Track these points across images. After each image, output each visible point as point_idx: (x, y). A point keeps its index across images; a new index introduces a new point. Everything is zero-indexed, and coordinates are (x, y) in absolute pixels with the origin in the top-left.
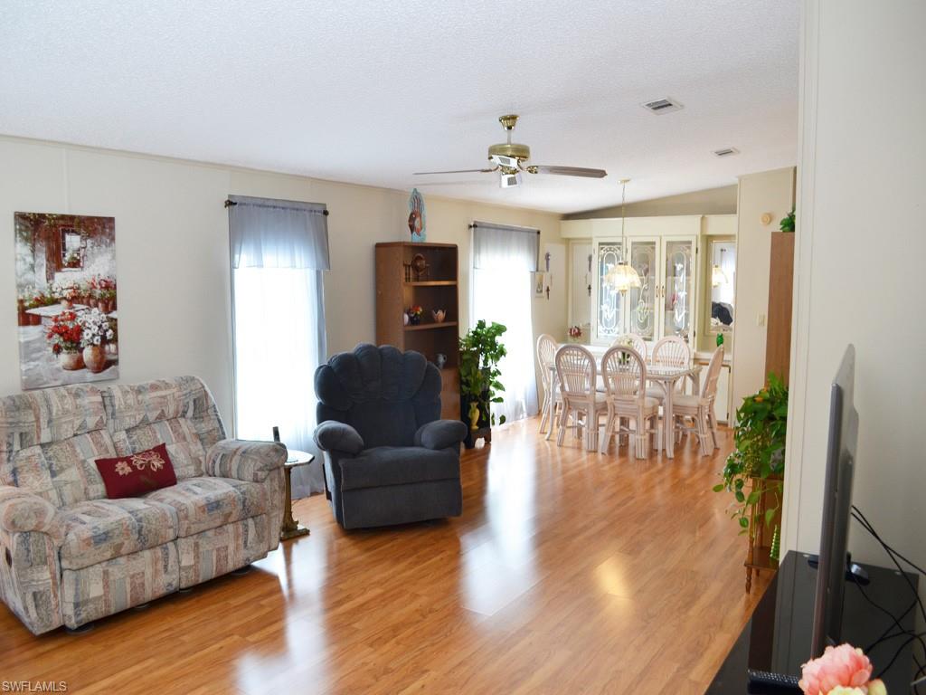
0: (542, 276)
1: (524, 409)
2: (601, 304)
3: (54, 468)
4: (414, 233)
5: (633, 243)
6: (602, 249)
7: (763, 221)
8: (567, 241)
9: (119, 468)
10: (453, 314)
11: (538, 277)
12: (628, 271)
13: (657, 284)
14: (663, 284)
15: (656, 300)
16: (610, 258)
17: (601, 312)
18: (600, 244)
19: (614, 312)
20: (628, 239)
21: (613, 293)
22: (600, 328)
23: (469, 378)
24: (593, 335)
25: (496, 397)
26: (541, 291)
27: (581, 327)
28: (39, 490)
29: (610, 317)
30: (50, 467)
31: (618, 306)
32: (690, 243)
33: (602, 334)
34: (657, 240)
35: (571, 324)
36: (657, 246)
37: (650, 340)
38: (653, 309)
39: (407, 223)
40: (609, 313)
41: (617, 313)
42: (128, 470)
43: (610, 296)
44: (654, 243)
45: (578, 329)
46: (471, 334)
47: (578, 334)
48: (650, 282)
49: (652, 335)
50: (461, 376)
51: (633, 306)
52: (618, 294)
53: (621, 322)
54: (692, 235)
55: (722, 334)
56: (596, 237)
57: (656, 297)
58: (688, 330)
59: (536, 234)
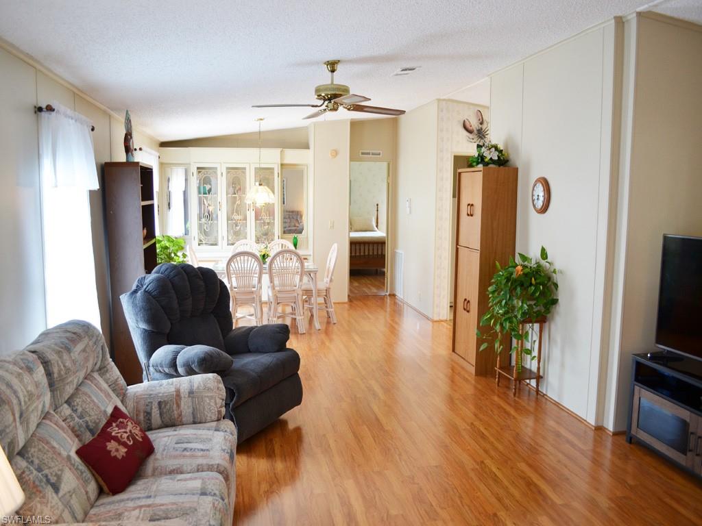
2: (200, 218)
3: (53, 479)
5: (228, 168)
6: (200, 172)
7: (332, 156)
9: (113, 450)
15: (248, 213)
18: (198, 168)
24: (195, 243)
28: (54, 519)
30: (48, 481)
32: (273, 169)
34: (247, 166)
36: (248, 171)
38: (245, 220)
42: (123, 450)
44: (245, 168)
48: (242, 199)
54: (275, 163)
55: (297, 236)
56: (194, 162)
57: (247, 210)
58: (274, 235)
59: (158, 158)
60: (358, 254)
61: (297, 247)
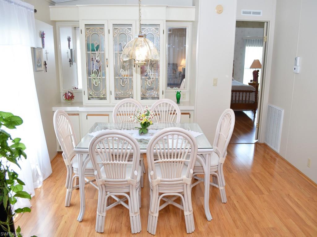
5: (114, 26)
7: (218, 11)
8: (54, 23)
11: (37, 53)
15: (134, 69)
18: (86, 25)
20: (109, 22)
22: (90, 92)
24: (85, 98)
26: (41, 66)
27: (73, 92)
32: (158, 26)
34: (133, 23)
35: (65, 90)
36: (133, 28)
38: (131, 75)
44: (131, 25)
45: (71, 93)
47: (72, 97)
51: (116, 74)
55: (180, 91)
56: (82, 20)
57: (133, 66)
58: (158, 90)
59: (33, 12)
61: (180, 100)
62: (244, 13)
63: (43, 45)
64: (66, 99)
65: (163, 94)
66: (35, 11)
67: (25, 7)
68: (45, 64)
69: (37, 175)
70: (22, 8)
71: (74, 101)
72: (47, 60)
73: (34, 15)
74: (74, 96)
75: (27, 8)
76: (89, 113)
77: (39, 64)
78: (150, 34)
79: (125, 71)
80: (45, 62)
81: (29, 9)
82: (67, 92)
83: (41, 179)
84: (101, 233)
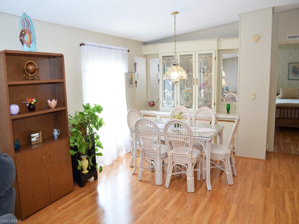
0: (132, 75)
1: (124, 148)
2: (165, 89)
4: (25, 45)
5: (181, 56)
6: (164, 59)
7: (255, 40)
8: (146, 56)
10: (62, 102)
11: (130, 76)
12: (178, 69)
13: (194, 77)
14: (197, 77)
15: (194, 86)
16: (169, 65)
17: (165, 93)
18: (163, 57)
19: (171, 93)
20: (178, 54)
21: (171, 83)
22: (164, 102)
23: (76, 144)
24: (161, 105)
25: (98, 152)
26: (132, 83)
27: (155, 101)
29: (169, 96)
31: (173, 90)
32: (212, 54)
33: (166, 105)
34: (193, 53)
35: (150, 100)
36: (193, 57)
37: (190, 107)
38: (192, 91)
39: (19, 39)
40: (169, 94)
41: (173, 94)
43: (169, 84)
44: (192, 55)
45: (153, 102)
46: (78, 114)
47: (153, 105)
48: (190, 76)
49: (192, 104)
50: (70, 143)
51: (181, 89)
52: (173, 84)
53: (175, 98)
54: (213, 50)
55: (230, 104)
56: (161, 53)
57: (193, 84)
58: (211, 102)
59: (127, 52)
60: (282, 116)
61: (230, 111)
62: (289, 37)
63: (135, 70)
64: (149, 105)
65: (215, 105)
66: (128, 51)
67: (120, 50)
68: (136, 82)
69: (122, 149)
70: (119, 50)
71: (154, 107)
72: (138, 80)
73: (127, 54)
74: (155, 104)
75: (122, 50)
76: (162, 116)
77: (131, 83)
78: (205, 61)
79: (187, 87)
80: (136, 81)
81: (124, 50)
82: (151, 101)
83: (124, 152)
84: (140, 181)
